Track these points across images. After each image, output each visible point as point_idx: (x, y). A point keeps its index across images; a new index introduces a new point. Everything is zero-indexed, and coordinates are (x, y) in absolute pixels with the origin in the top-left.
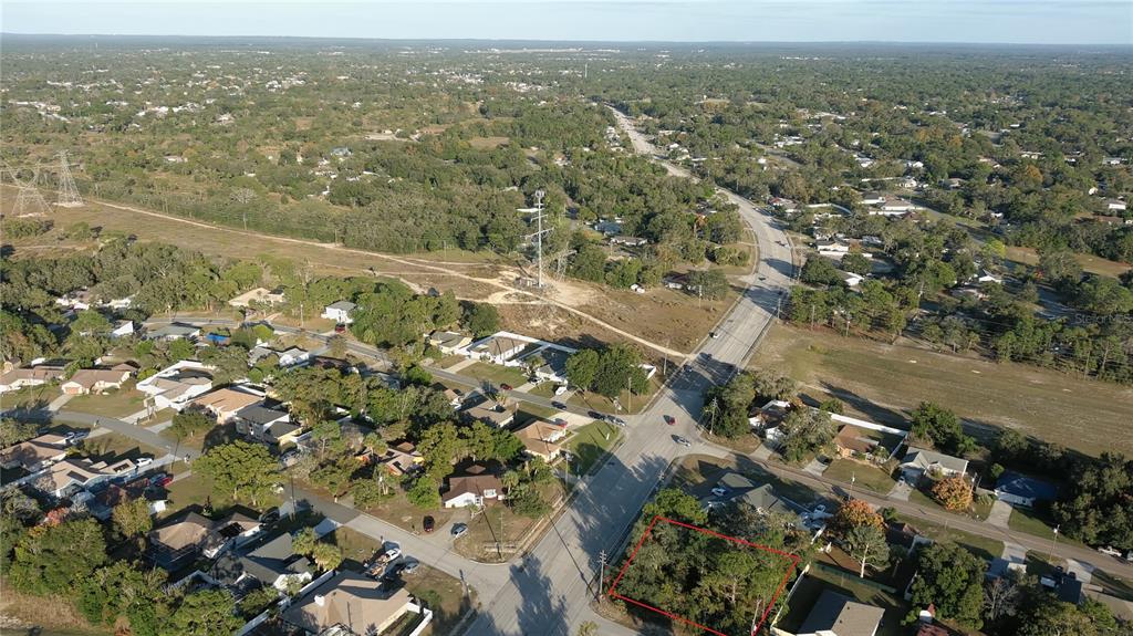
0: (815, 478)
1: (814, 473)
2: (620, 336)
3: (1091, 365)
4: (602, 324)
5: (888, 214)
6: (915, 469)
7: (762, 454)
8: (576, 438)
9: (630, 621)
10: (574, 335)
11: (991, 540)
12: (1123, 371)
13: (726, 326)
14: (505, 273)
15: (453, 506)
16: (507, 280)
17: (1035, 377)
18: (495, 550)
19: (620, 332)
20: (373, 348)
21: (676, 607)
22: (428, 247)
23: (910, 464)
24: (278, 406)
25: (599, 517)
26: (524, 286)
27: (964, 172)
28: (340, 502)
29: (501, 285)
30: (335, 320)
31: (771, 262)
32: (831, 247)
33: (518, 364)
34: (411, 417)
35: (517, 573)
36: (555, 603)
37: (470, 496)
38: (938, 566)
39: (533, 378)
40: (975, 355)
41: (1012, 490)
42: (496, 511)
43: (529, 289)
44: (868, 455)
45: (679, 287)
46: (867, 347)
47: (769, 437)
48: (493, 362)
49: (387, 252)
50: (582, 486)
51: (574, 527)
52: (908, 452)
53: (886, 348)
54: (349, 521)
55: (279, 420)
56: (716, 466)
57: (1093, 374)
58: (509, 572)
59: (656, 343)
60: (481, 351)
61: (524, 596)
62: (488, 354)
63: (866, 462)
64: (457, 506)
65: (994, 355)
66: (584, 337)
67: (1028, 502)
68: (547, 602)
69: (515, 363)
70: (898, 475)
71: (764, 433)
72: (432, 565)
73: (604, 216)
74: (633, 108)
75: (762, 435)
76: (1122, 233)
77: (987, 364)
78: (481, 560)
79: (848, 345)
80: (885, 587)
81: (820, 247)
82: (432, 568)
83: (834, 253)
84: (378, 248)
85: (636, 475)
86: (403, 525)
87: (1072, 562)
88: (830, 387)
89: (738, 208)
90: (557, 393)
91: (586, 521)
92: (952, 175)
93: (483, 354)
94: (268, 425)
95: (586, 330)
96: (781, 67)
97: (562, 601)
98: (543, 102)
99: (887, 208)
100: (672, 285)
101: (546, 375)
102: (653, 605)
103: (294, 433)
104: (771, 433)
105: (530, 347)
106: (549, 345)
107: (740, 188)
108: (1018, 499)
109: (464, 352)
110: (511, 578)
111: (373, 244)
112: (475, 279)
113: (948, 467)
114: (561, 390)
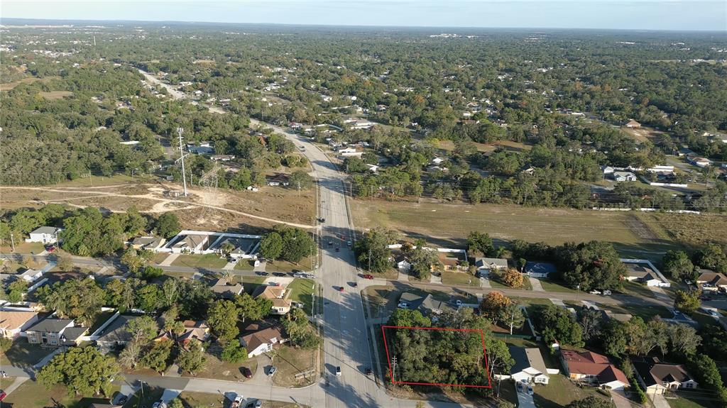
0: (440, 285)
1: (437, 283)
2: (264, 221)
3: (520, 199)
4: (248, 215)
5: (360, 128)
6: (485, 269)
7: (404, 278)
8: (293, 293)
9: (417, 396)
10: (234, 224)
11: (543, 299)
12: (534, 200)
13: (323, 205)
14: (152, 189)
15: (254, 356)
16: (157, 194)
17: (496, 210)
18: (302, 377)
19: (263, 218)
20: (88, 258)
21: (440, 379)
22: (69, 177)
23: (482, 267)
24: (51, 316)
25: (348, 339)
26: (174, 197)
27: (384, 100)
28: (166, 375)
29: (155, 198)
30: (40, 243)
31: (319, 163)
32: (346, 150)
33: (212, 251)
34: (179, 302)
35: (326, 387)
36: (366, 399)
37: (264, 346)
38: (554, 318)
39: (229, 259)
40: (461, 202)
41: (536, 271)
42: (285, 351)
43: (178, 198)
44: (458, 267)
45: (277, 184)
46: (407, 206)
47: (400, 267)
48: (193, 253)
49: (35, 185)
50: (321, 322)
51: (338, 349)
52: (476, 261)
53: (416, 206)
54: (184, 387)
55: (68, 326)
56: (386, 290)
57: (521, 204)
58: (322, 389)
59: (291, 222)
60: (181, 246)
61: (343, 401)
62: (188, 248)
63: (458, 271)
64: (256, 355)
65: (470, 201)
66: (242, 225)
67: (545, 275)
68: (360, 399)
69: (209, 251)
70: (478, 275)
71: (397, 265)
72: (269, 399)
73: (190, 143)
74: (151, 67)
75: (396, 267)
76: (484, 129)
77: (469, 206)
78: (299, 386)
79: (396, 206)
80: (524, 337)
81: (341, 151)
82: (271, 401)
83: (349, 154)
84: (26, 182)
85: (347, 307)
86: (228, 378)
87: (584, 302)
88: (406, 233)
89: (273, 130)
90: (255, 265)
91: (342, 343)
92: (379, 103)
93: (183, 248)
94: (61, 332)
95: (241, 221)
96: (228, 38)
97: (368, 395)
98: (76, 64)
99: (358, 125)
100: (272, 184)
101: (239, 255)
102: (426, 382)
103: (84, 334)
104: (401, 265)
105: (212, 239)
106: (224, 235)
107: (265, 117)
108: (540, 275)
109: (165, 250)
110: (326, 392)
111: (20, 180)
112: (132, 196)
113: (499, 265)
114: (257, 263)
